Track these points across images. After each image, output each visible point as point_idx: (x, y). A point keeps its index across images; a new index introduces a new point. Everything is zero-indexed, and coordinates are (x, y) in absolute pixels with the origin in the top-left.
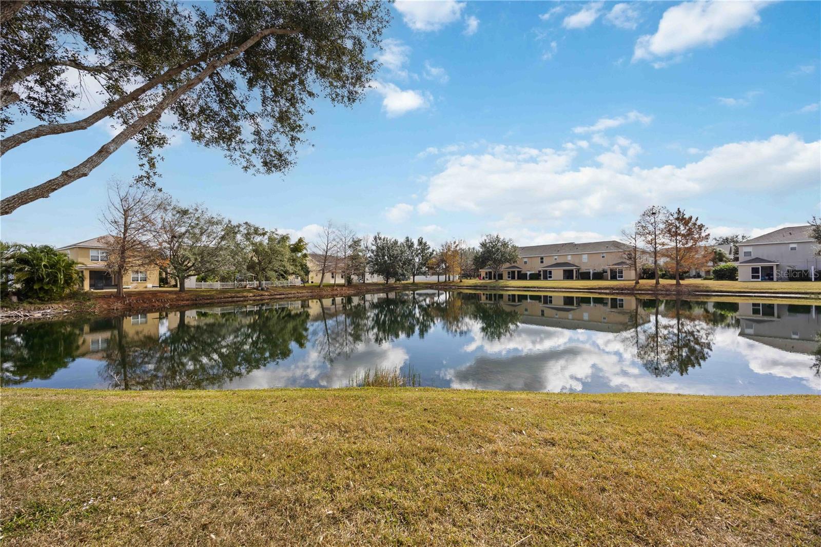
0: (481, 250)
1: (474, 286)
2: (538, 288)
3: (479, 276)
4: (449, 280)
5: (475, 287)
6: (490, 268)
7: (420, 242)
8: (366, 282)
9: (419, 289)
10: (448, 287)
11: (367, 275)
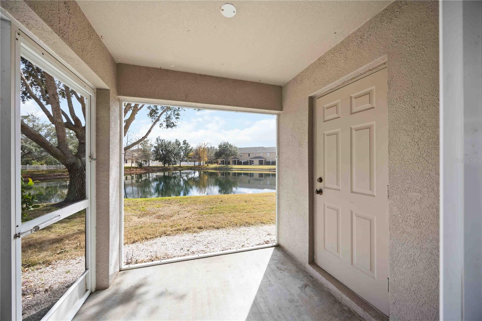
0: (218, 149)
2: (247, 169)
3: (217, 163)
4: (200, 165)
5: (216, 169)
6: (223, 158)
7: (185, 143)
8: (150, 165)
9: (182, 170)
10: (200, 169)
11: (150, 161)
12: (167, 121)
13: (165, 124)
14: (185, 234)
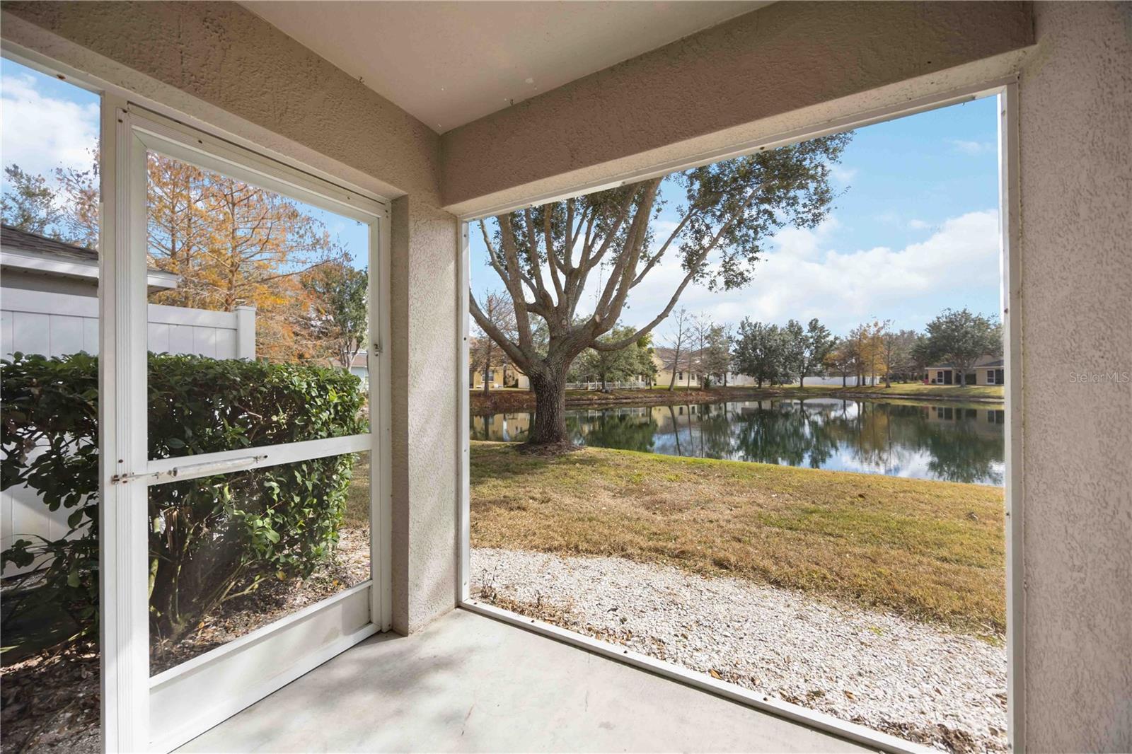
0: (929, 335)
1: (915, 395)
3: (924, 378)
4: (864, 384)
5: (917, 396)
6: (949, 365)
7: (814, 326)
8: (727, 385)
9: (808, 397)
10: (862, 395)
11: (729, 375)
12: (726, 271)
13: (721, 281)
14: (668, 569)
